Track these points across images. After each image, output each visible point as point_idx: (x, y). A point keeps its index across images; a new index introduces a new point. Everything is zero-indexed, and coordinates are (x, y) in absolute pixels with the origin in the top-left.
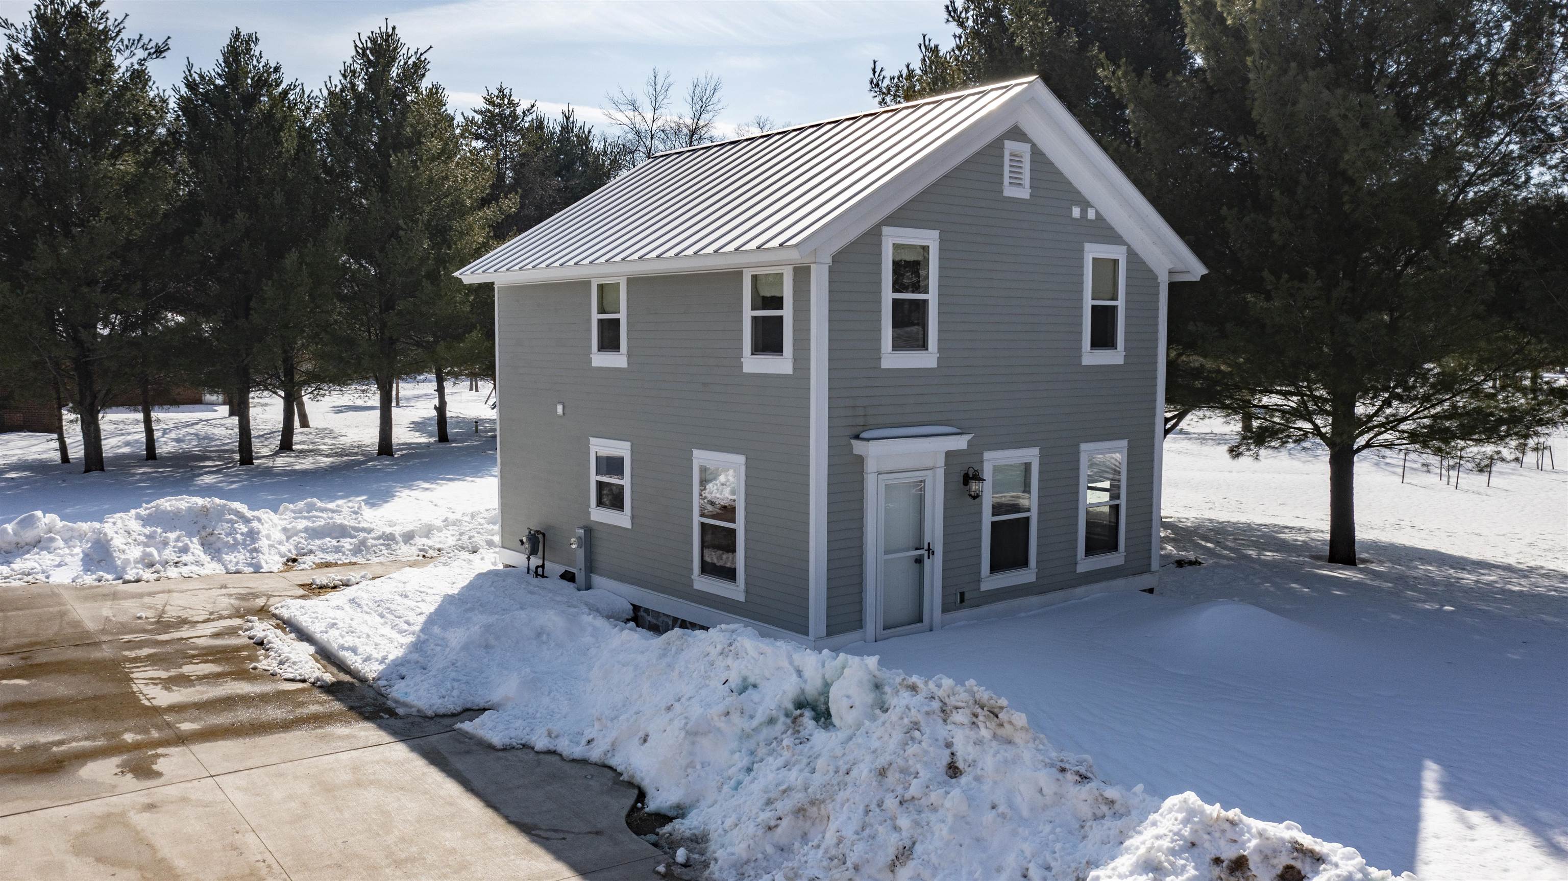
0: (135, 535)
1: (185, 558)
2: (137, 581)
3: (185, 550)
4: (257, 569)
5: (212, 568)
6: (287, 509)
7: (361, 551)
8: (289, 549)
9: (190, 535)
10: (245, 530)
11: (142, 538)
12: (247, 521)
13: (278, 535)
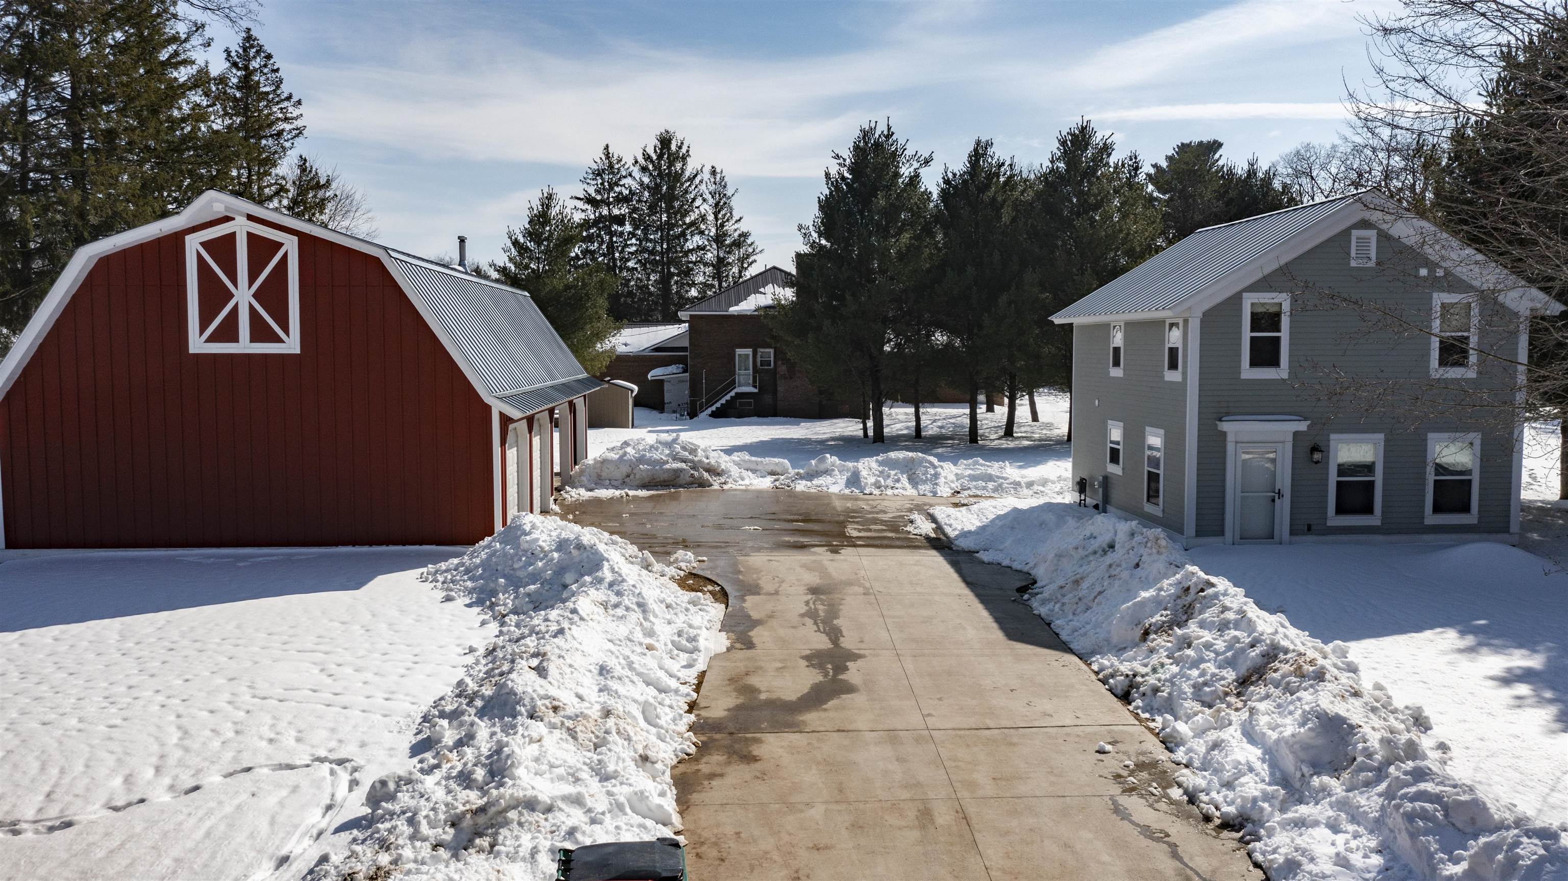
0: (873, 470)
1: (897, 485)
2: (871, 494)
3: (898, 481)
4: (935, 494)
5: (911, 492)
6: (962, 463)
7: (998, 490)
8: (956, 486)
9: (902, 473)
10: (933, 472)
11: (877, 473)
12: (935, 467)
13: (952, 477)
